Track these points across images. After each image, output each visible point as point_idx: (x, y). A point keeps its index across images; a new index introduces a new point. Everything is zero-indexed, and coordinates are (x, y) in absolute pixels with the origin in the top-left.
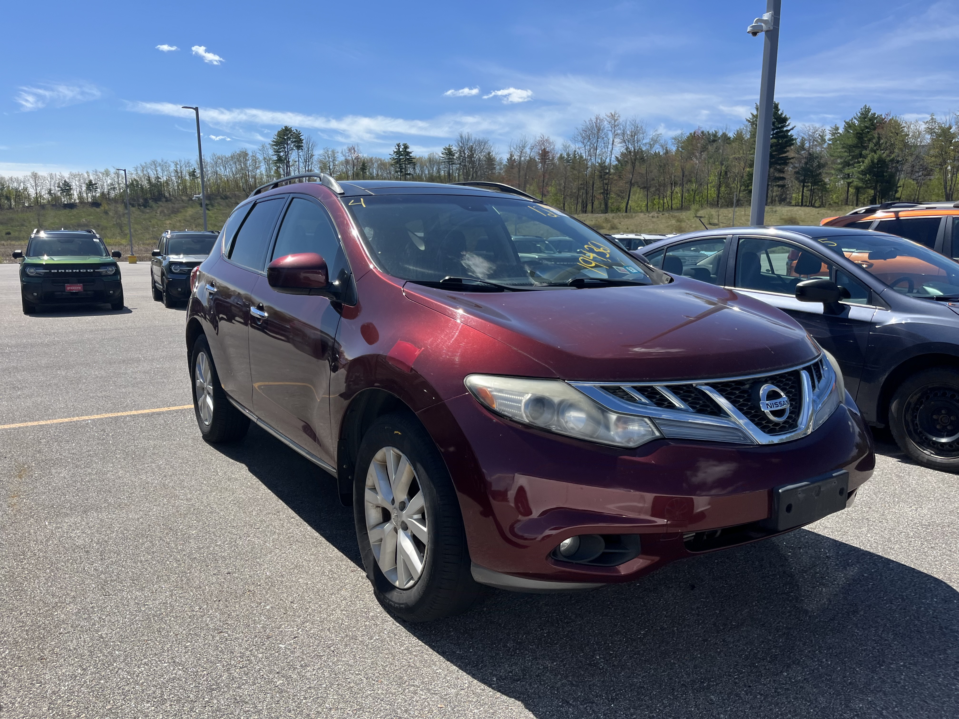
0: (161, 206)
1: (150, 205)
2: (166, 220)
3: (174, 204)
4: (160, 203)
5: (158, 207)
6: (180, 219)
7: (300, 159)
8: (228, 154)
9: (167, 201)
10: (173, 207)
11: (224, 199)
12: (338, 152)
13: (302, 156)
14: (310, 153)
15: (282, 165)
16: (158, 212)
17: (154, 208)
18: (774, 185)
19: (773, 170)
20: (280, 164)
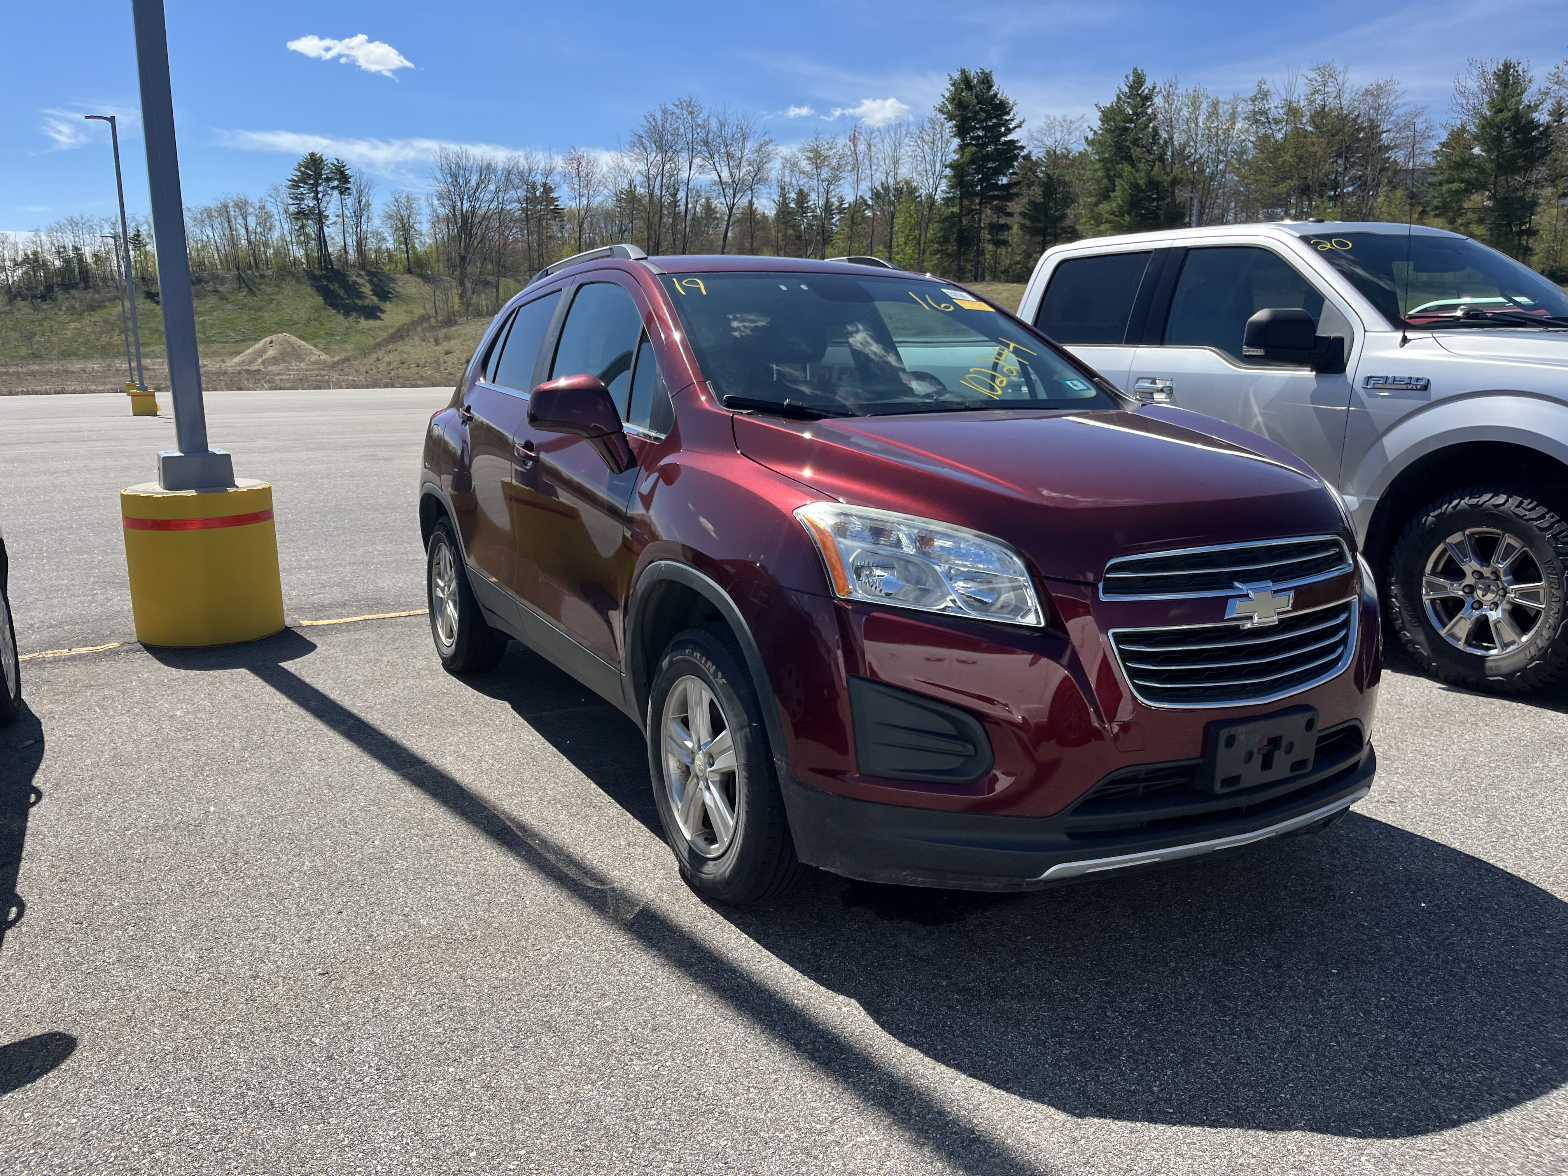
0: (74, 298)
1: (55, 295)
2: (70, 322)
3: (99, 292)
4: (72, 292)
5: (68, 298)
6: (97, 319)
7: (346, 212)
8: (213, 204)
9: (85, 288)
10: (92, 300)
12: (417, 199)
13: (349, 206)
14: (364, 201)
15: (310, 222)
16: (63, 308)
17: (59, 302)
18: (989, 241)
19: (989, 212)
20: (305, 221)
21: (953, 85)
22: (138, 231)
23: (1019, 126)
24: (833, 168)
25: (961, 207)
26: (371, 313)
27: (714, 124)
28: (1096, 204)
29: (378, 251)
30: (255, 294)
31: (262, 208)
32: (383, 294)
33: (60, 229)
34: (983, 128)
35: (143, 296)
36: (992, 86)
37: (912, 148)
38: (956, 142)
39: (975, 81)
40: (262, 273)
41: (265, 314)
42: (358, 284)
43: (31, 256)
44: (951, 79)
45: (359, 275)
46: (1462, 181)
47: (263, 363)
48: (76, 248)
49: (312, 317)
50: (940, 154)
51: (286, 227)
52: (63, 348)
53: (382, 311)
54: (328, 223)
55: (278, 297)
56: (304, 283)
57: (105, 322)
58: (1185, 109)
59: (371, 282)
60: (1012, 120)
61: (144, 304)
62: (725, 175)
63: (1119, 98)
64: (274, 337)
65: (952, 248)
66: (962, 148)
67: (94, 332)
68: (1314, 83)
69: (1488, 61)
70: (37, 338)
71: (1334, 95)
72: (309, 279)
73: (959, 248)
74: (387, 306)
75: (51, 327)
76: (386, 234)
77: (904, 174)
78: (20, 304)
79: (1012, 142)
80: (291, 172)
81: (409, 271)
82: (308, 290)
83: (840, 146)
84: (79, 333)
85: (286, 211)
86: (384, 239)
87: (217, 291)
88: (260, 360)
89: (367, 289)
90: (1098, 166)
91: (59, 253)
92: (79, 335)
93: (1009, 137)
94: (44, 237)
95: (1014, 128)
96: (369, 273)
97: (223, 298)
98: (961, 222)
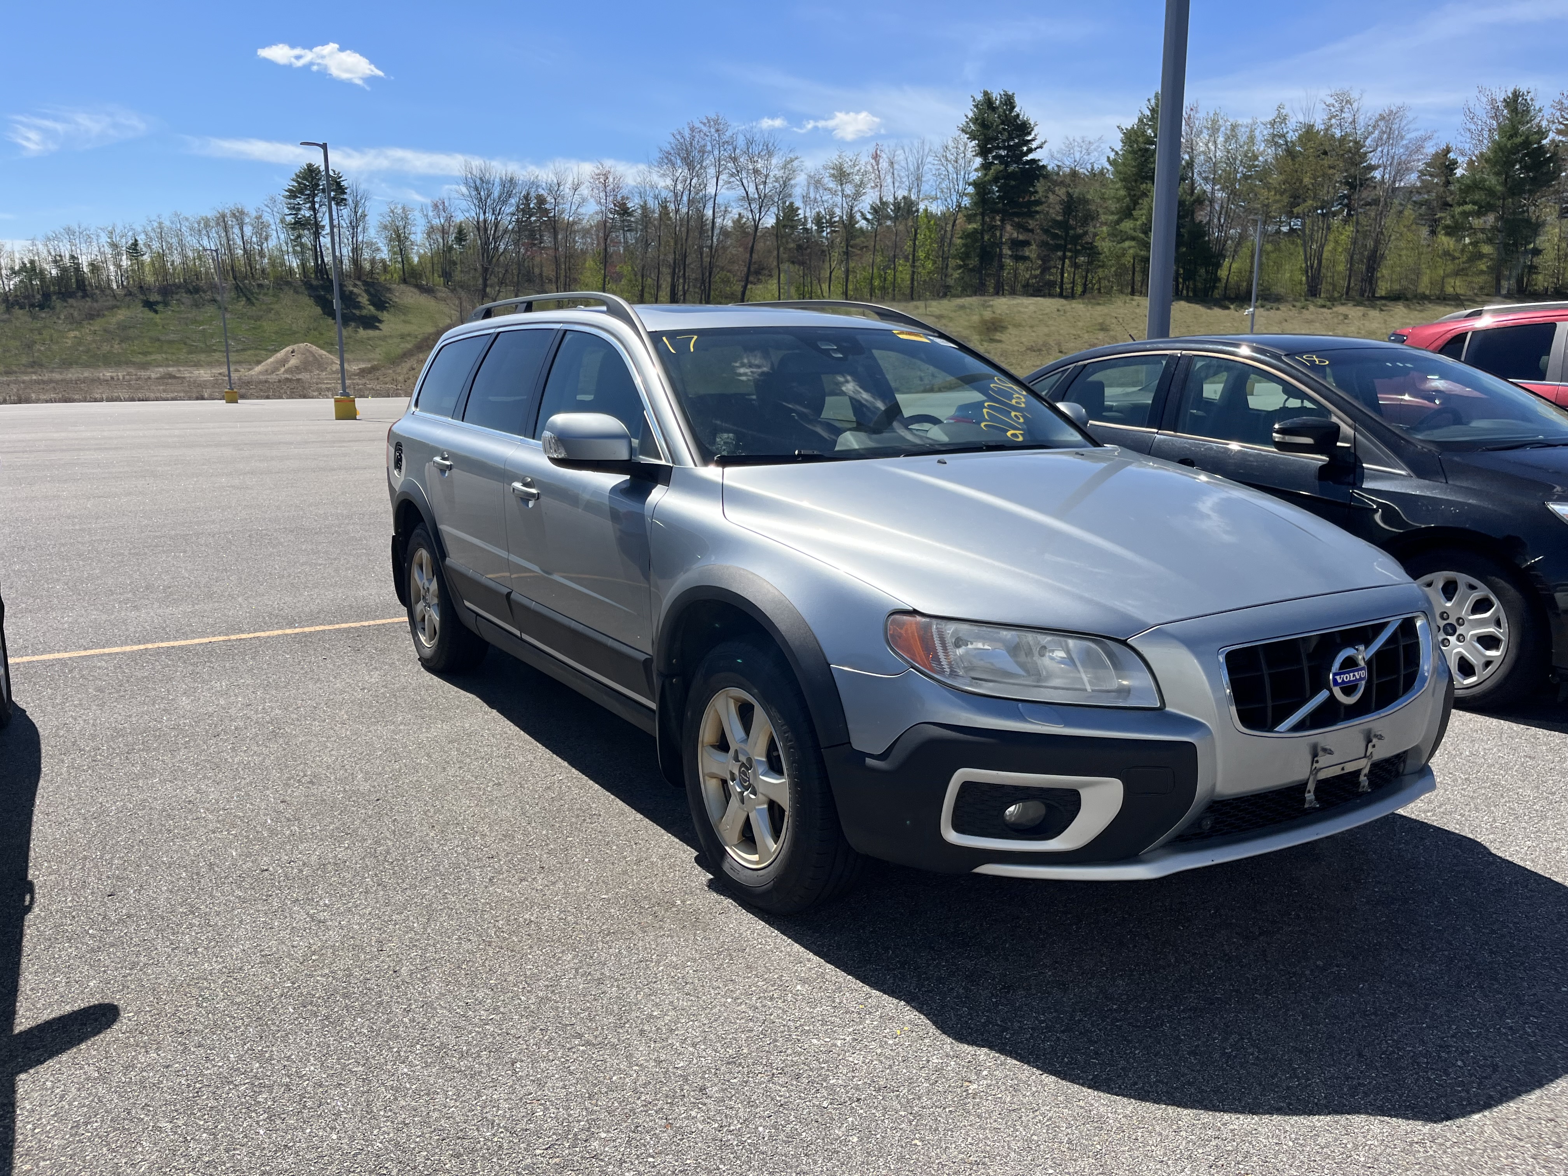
0: (72, 306)
1: (53, 304)
2: (69, 330)
3: (97, 301)
4: (70, 301)
5: (66, 307)
6: (96, 328)
7: (342, 222)
8: (211, 214)
9: (83, 297)
10: (91, 308)
11: (191, 293)
12: (412, 210)
13: (345, 217)
14: (360, 211)
15: (306, 232)
16: (62, 317)
17: (57, 311)
18: (1011, 256)
19: (1009, 228)
20: (301, 232)
21: (976, 106)
22: (136, 240)
23: (1041, 147)
24: (856, 186)
25: (983, 223)
26: (370, 323)
27: (741, 142)
28: (1118, 222)
29: (373, 262)
30: (253, 304)
31: (259, 218)
32: (380, 304)
33: (56, 238)
34: (1004, 148)
35: (141, 305)
36: (1014, 107)
37: (936, 167)
38: (978, 161)
39: (998, 102)
40: (259, 282)
41: (264, 324)
42: (355, 294)
43: (28, 265)
44: (974, 100)
45: (355, 285)
46: (1474, 203)
47: (286, 371)
48: (73, 257)
49: (311, 327)
50: (962, 173)
51: (282, 237)
52: (64, 356)
53: (380, 321)
54: (324, 233)
55: (276, 306)
56: (302, 293)
57: (105, 330)
58: (1205, 131)
59: (366, 291)
60: (1033, 140)
61: (142, 312)
62: (752, 189)
63: (1141, 120)
64: (295, 347)
65: (974, 262)
66: (986, 166)
67: (94, 341)
68: (1331, 108)
69: (1498, 90)
70: (37, 347)
71: (1350, 120)
72: (307, 289)
73: (981, 263)
74: (385, 316)
75: (51, 336)
76: (380, 245)
77: (926, 191)
78: (17, 311)
79: (1033, 161)
80: (288, 183)
81: (404, 281)
82: (306, 300)
83: (863, 162)
84: (79, 342)
85: (282, 221)
86: (378, 249)
87: (215, 301)
88: (283, 369)
89: (364, 299)
90: (1118, 185)
91: (55, 261)
92: (80, 344)
93: (1030, 157)
94: (41, 247)
95: (1036, 149)
96: (366, 283)
97: (221, 308)
98: (983, 238)
